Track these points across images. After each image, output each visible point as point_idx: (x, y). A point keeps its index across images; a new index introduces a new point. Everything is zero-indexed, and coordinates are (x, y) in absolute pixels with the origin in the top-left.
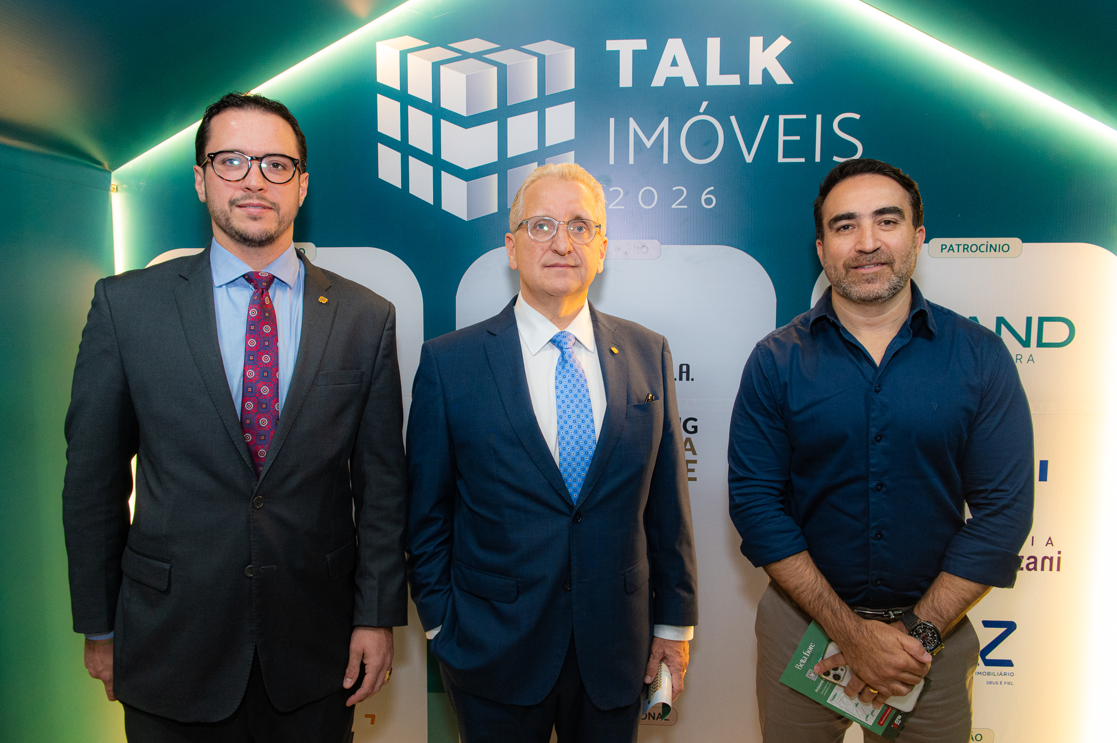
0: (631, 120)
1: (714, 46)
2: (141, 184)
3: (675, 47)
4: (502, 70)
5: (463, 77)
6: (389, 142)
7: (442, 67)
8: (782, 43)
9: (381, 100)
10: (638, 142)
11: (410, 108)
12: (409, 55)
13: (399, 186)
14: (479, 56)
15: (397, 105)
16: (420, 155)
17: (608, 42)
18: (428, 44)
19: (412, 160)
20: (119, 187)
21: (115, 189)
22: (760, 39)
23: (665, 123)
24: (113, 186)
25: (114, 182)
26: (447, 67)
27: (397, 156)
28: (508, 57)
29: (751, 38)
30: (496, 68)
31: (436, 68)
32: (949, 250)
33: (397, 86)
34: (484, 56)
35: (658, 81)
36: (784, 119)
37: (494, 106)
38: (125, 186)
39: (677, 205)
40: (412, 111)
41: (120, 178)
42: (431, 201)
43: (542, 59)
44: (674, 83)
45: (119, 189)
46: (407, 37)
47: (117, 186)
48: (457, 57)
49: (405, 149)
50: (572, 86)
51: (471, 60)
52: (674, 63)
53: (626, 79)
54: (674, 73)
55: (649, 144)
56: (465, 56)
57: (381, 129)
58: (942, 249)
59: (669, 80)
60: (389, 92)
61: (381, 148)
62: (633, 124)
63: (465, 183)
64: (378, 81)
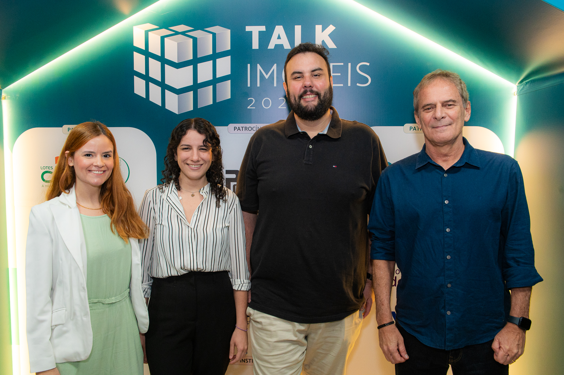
0: (258, 65)
1: (298, 29)
2: (17, 95)
3: (279, 30)
4: (195, 40)
5: (176, 44)
6: (139, 75)
7: (165, 39)
8: (331, 28)
9: (136, 54)
10: (262, 76)
11: (150, 59)
12: (149, 33)
13: (144, 96)
14: (184, 33)
15: (143, 57)
16: (155, 82)
17: (247, 27)
18: (159, 27)
19: (150, 84)
20: (6, 97)
21: (4, 98)
22: (321, 26)
23: (275, 67)
24: (3, 96)
25: (3, 95)
26: (168, 39)
27: (144, 82)
28: (198, 34)
29: (316, 26)
30: (192, 39)
31: (163, 39)
32: (414, 129)
33: (144, 48)
34: (186, 33)
35: (271, 46)
36: (333, 65)
37: (191, 58)
38: (9, 97)
39: (281, 107)
40: (150, 60)
41: (7, 92)
42: (160, 104)
43: (214, 35)
44: (279, 47)
45: (6, 98)
46: (148, 24)
47: (5, 97)
48: (173, 34)
49: (147, 78)
50: (229, 48)
51: (180, 35)
52: (279, 38)
53: (255, 45)
54: (279, 42)
55: (267, 77)
56: (177, 33)
57: (136, 69)
58: (410, 129)
59: (276, 46)
60: (139, 51)
61: (136, 79)
62: (259, 67)
63: (177, 95)
64: (134, 45)
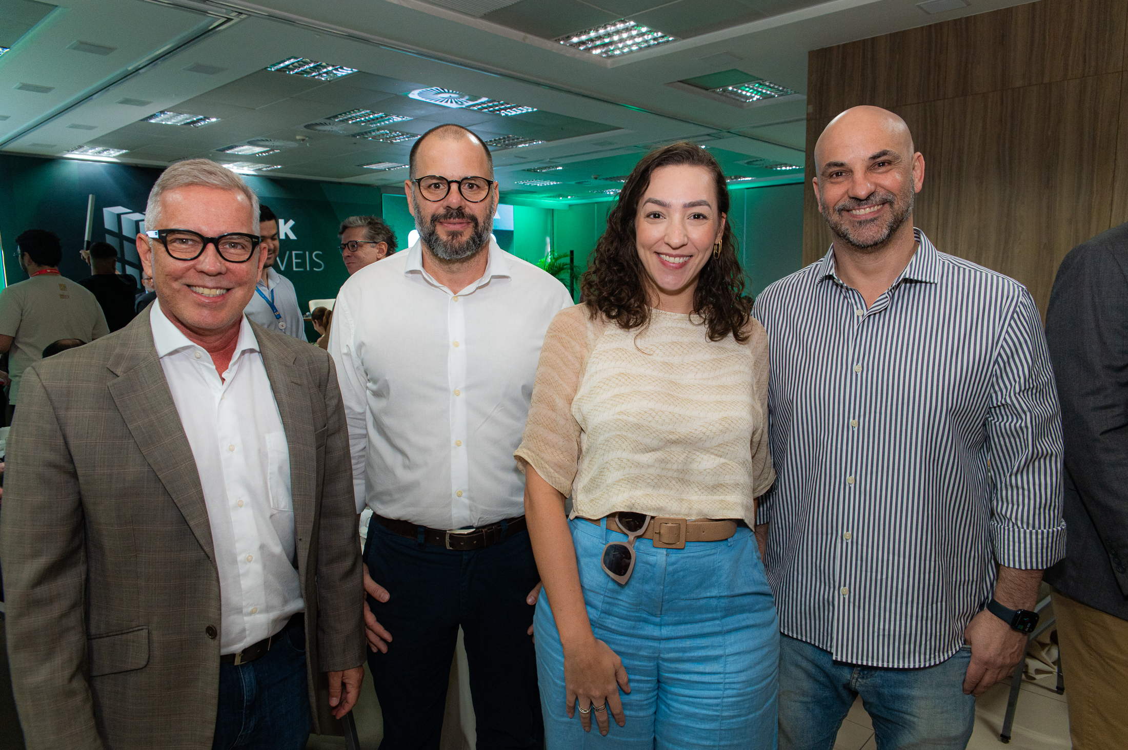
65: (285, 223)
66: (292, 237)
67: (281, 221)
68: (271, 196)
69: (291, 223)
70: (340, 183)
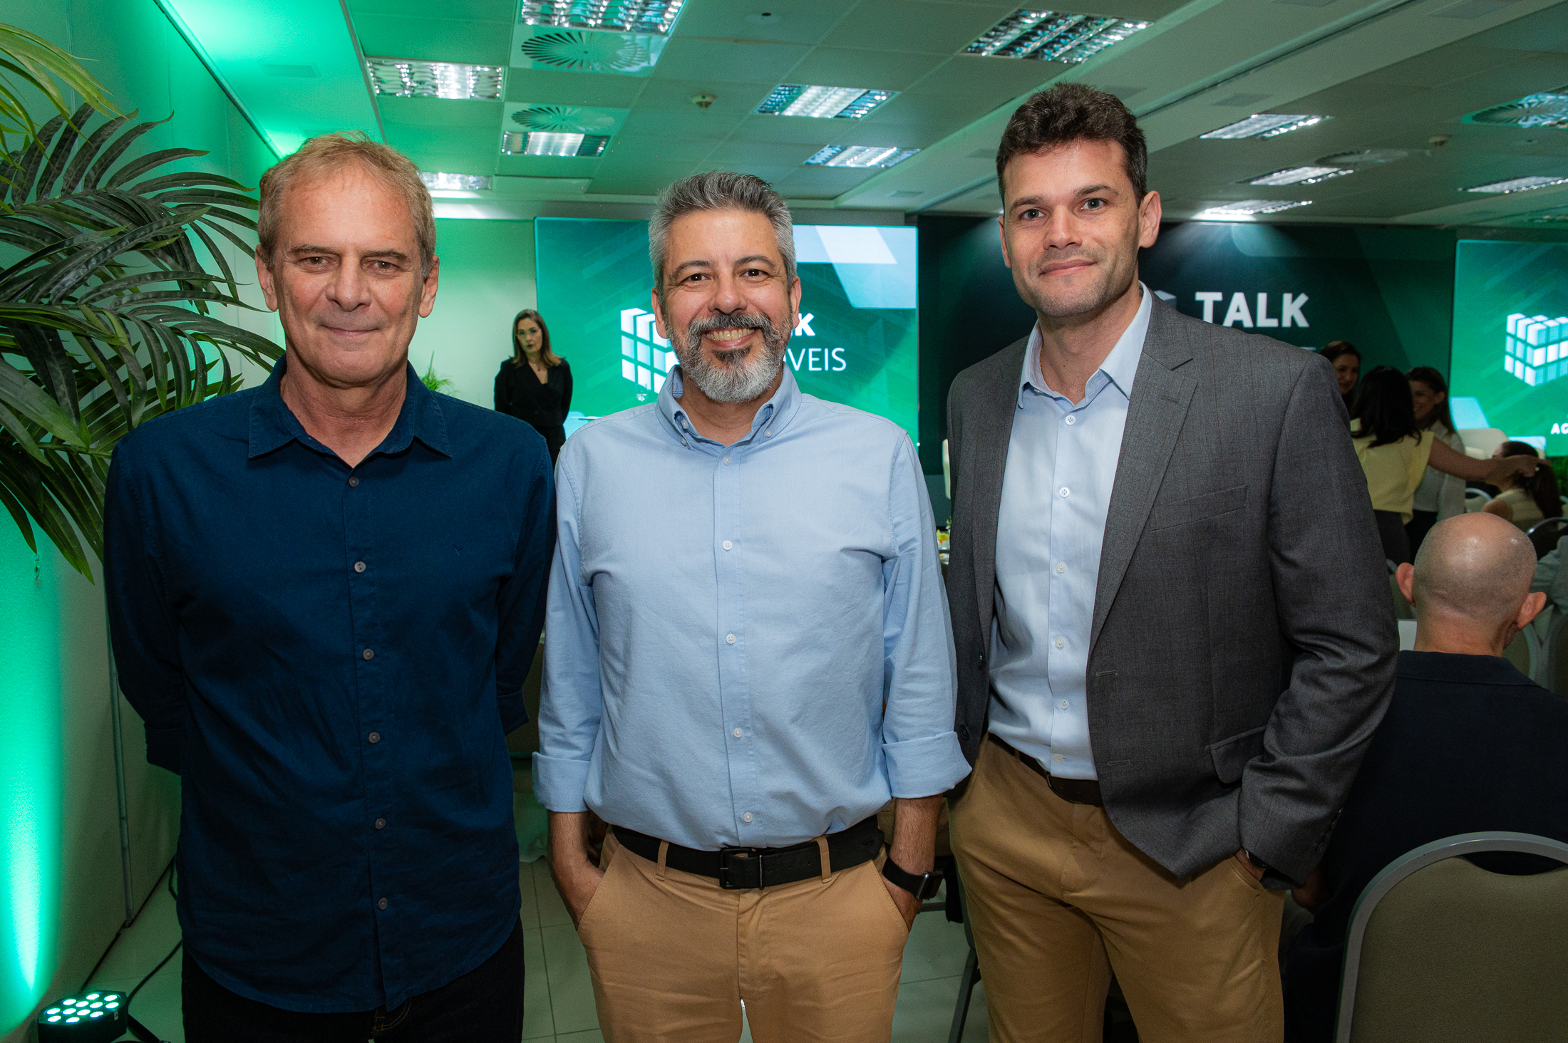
65: (1294, 299)
66: (1302, 322)
67: (1287, 297)
68: (1273, 255)
69: (1303, 299)
70: (1383, 226)
